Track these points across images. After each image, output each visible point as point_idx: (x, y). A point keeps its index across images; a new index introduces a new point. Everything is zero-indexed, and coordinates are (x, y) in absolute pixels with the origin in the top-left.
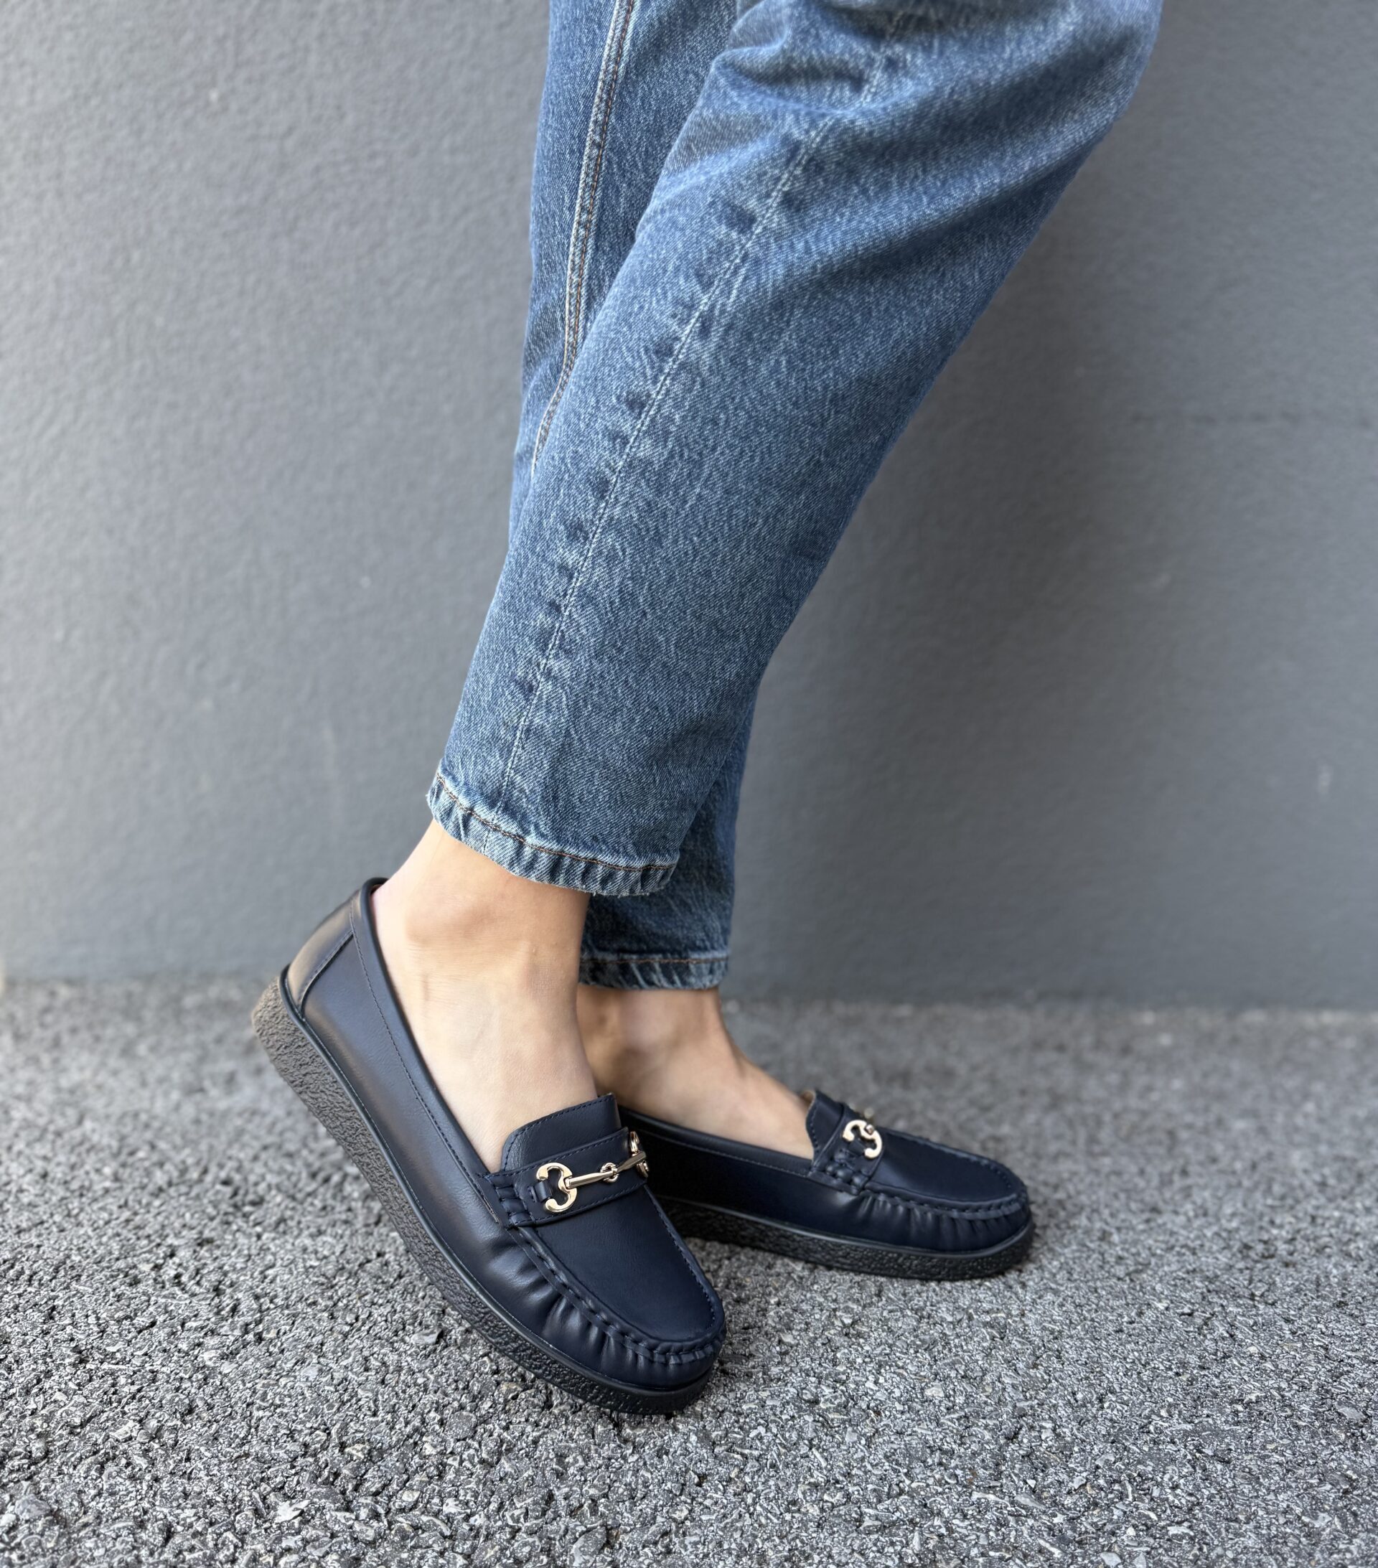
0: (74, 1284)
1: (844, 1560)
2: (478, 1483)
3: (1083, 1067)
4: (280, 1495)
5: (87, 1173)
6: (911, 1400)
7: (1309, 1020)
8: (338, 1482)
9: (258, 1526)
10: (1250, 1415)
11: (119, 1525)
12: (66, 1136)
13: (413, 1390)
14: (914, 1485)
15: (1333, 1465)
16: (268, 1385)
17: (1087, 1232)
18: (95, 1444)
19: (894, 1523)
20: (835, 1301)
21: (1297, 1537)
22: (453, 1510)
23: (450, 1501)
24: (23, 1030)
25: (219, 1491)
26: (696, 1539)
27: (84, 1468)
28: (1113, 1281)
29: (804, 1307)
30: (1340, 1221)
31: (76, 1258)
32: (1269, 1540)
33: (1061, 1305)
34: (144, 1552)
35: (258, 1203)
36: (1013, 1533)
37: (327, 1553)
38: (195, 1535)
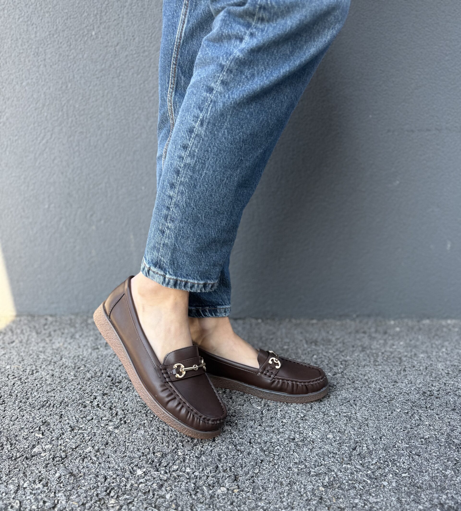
0: (67, 408)
1: (306, 484)
2: (196, 463)
3: (372, 338)
4: (137, 467)
5: (66, 374)
6: (323, 438)
7: (444, 323)
8: (154, 463)
9: (132, 476)
10: (426, 442)
11: (90, 476)
12: (58, 363)
13: (173, 437)
14: (325, 463)
15: (451, 456)
16: (130, 436)
17: (375, 389)
18: (80, 454)
19: (320, 474)
20: (298, 410)
21: (441, 477)
22: (189, 471)
23: (188, 468)
24: (39, 331)
25: (119, 466)
26: (262, 478)
27: (78, 460)
28: (383, 403)
29: (289, 411)
30: (453, 385)
31: (66, 400)
32: (432, 477)
33: (368, 411)
34: (99, 484)
35: (120, 382)
36: (356, 476)
37: (153, 483)
38: (114, 479)
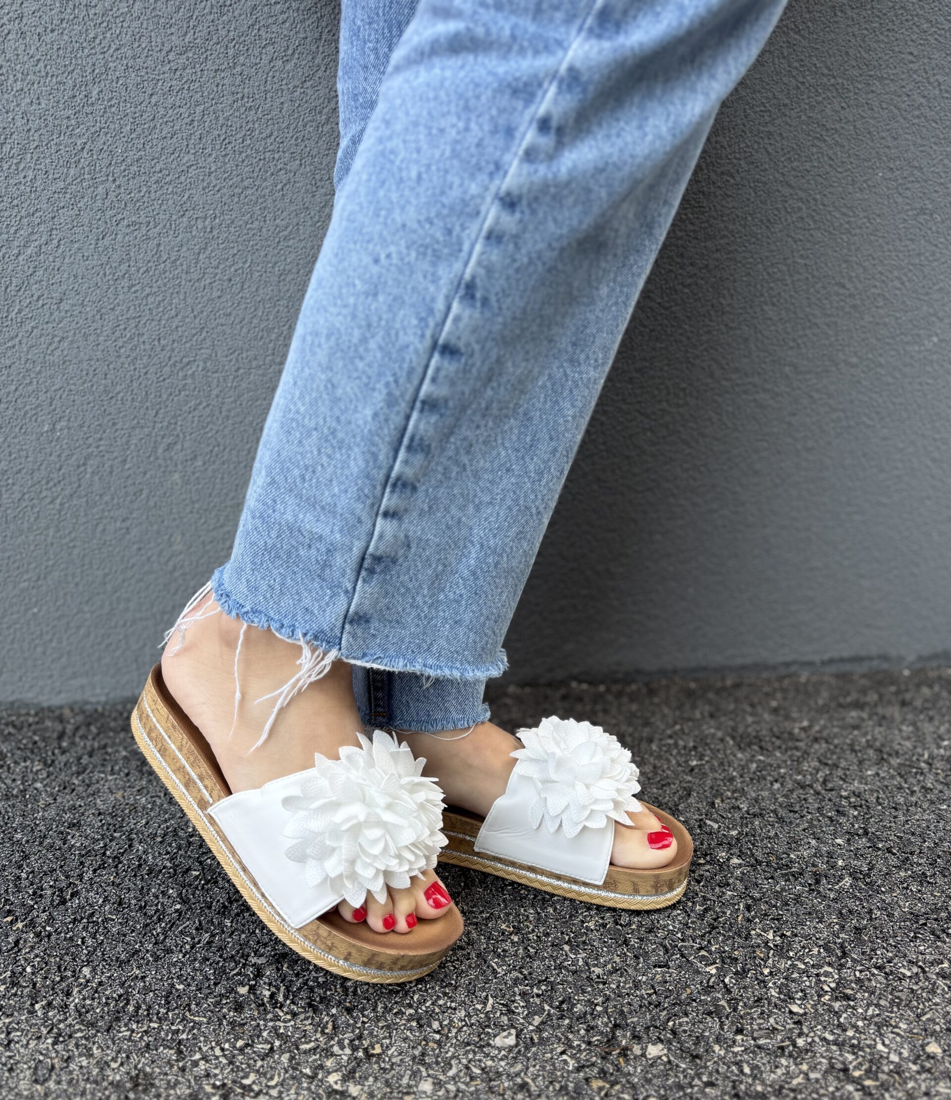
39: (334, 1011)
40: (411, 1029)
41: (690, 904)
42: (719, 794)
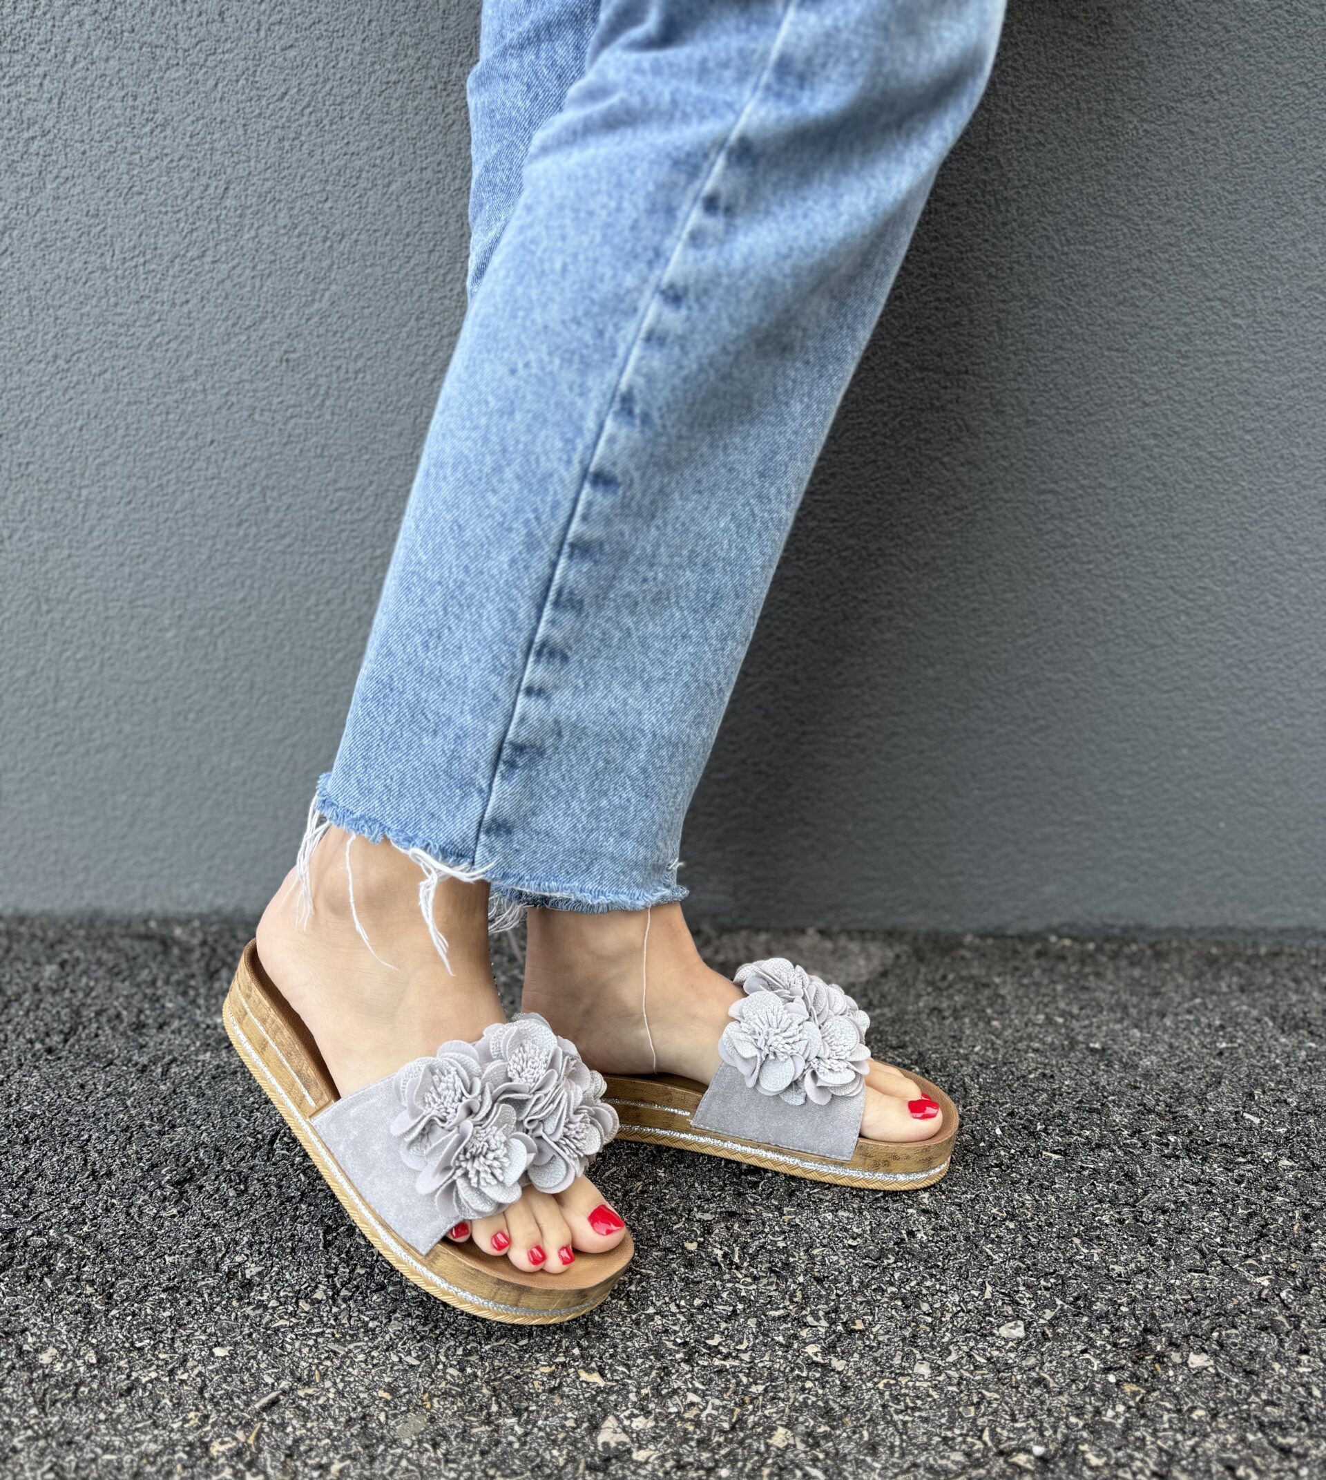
39: (801, 1279)
40: (895, 1308)
41: (1230, 1206)
42: (1257, 1084)
